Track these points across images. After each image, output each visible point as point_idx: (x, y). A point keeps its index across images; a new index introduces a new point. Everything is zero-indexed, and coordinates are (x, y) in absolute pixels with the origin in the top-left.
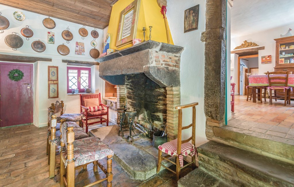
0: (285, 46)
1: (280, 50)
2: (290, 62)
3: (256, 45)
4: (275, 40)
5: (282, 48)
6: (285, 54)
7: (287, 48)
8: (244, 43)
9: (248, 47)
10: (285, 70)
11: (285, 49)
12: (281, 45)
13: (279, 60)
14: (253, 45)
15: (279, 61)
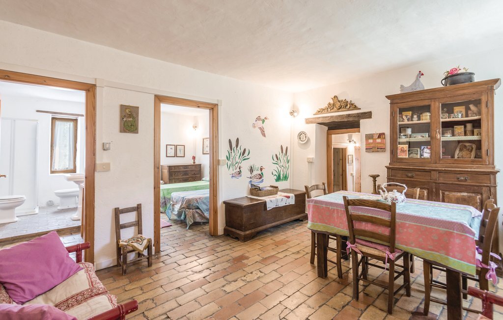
0: (411, 112)
1: (399, 123)
2: (421, 155)
3: (356, 108)
4: (388, 97)
5: (404, 117)
6: (413, 132)
7: (415, 121)
8: (332, 102)
9: (340, 110)
10: (410, 175)
11: (412, 120)
12: (402, 110)
13: (397, 148)
14: (349, 105)
15: (399, 151)
